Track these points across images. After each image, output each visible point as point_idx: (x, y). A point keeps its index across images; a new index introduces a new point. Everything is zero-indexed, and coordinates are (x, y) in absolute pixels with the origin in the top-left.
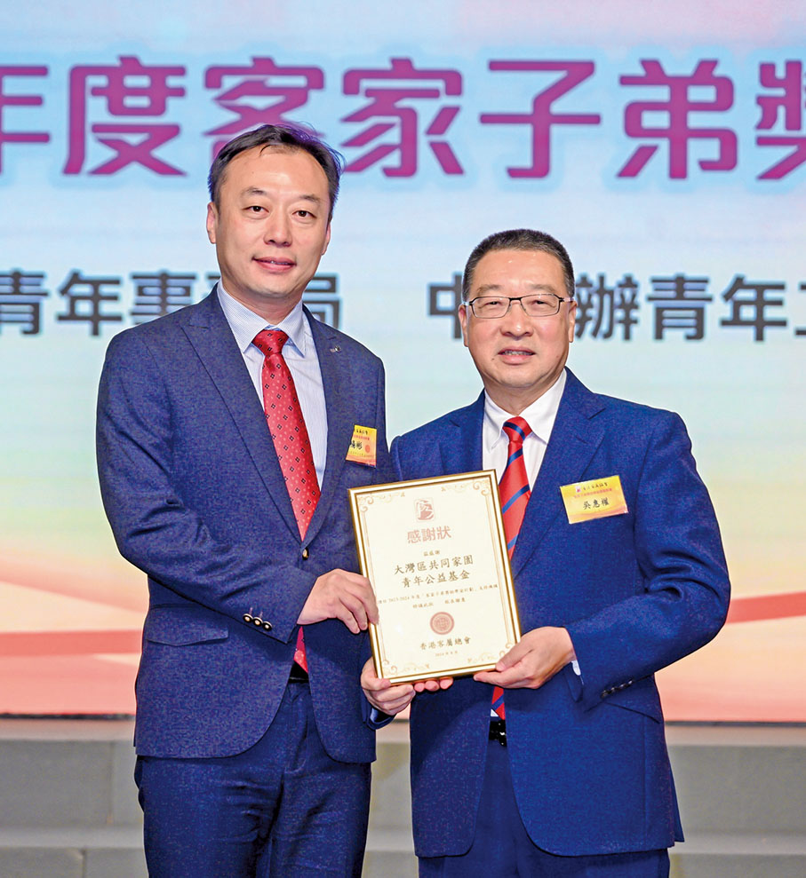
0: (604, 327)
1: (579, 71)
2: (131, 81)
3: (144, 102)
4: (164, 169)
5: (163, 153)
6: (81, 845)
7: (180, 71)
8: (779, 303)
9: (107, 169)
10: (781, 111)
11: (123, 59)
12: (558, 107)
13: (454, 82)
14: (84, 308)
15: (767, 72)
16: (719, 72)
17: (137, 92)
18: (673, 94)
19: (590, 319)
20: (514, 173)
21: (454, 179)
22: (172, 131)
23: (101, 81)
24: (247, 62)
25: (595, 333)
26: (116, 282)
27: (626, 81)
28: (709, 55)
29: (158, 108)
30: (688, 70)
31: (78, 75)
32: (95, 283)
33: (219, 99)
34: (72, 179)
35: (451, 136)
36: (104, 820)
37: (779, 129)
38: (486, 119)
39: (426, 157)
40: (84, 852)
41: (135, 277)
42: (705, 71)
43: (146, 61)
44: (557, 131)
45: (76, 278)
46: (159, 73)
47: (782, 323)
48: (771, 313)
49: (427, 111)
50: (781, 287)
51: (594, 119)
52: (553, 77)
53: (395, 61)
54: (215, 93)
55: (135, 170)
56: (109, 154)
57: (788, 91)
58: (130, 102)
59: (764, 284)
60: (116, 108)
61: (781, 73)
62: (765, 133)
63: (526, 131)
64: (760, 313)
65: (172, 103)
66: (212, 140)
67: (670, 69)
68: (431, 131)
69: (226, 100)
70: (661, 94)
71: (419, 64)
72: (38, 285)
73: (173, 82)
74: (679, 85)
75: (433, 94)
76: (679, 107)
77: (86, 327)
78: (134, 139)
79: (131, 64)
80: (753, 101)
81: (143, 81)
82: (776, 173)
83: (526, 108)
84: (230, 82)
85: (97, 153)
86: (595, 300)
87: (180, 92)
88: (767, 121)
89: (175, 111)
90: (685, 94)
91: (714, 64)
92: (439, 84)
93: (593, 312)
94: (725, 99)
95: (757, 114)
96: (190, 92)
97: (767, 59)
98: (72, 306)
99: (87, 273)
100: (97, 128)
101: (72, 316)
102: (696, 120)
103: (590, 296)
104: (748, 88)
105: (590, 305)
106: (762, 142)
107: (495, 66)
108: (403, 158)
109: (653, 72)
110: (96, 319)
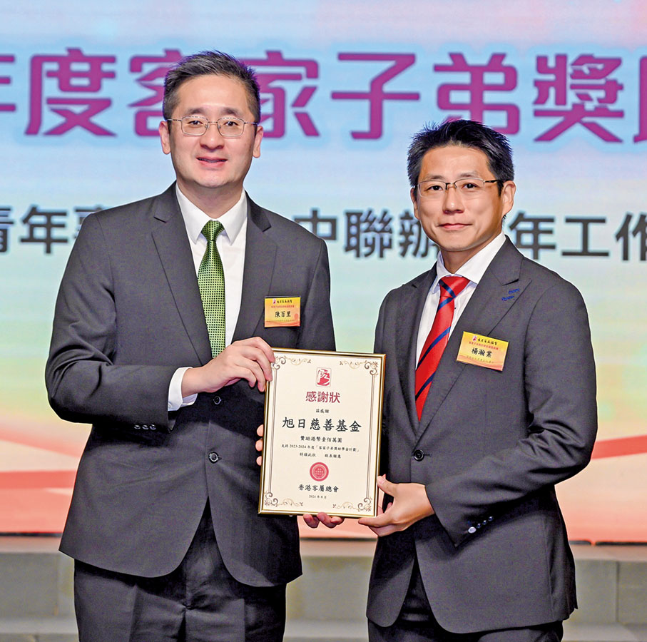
0: (422, 249)
1: (404, 61)
2: (76, 67)
3: (85, 82)
4: (100, 132)
5: (99, 120)
6: (34, 631)
7: (112, 60)
8: (550, 232)
9: (58, 131)
10: (552, 92)
11: (70, 50)
12: (389, 87)
13: (312, 68)
14: (40, 233)
15: (541, 63)
16: (507, 62)
17: (80, 75)
18: (473, 78)
19: (411, 243)
20: (357, 135)
21: (312, 140)
22: (106, 103)
23: (53, 66)
24: (161, 53)
25: (415, 254)
26: (64, 214)
27: (439, 68)
28: (499, 50)
29: (95, 87)
30: (483, 60)
31: (37, 62)
32: (49, 215)
33: (140, 80)
34: (32, 138)
35: (311, 108)
36: (51, 613)
37: (550, 104)
38: (337, 96)
39: (292, 124)
40: (36, 637)
41: (78, 210)
42: (496, 62)
43: (87, 52)
44: (388, 105)
45: (34, 211)
46: (96, 61)
47: (552, 247)
48: (544, 239)
49: (292, 90)
50: (551, 220)
51: (415, 97)
52: (385, 65)
53: (269, 53)
54: (137, 76)
55: (78, 132)
56: (58, 120)
57: (557, 77)
58: (75, 82)
59: (539, 218)
60: (64, 86)
61: (552, 63)
62: (540, 107)
63: (365, 105)
64: (536, 239)
65: (106, 83)
66: (135, 110)
67: (471, 60)
68: (296, 104)
69: (145, 81)
70: (465, 78)
71: (287, 55)
72: (6, 216)
73: (106, 67)
74: (477, 72)
75: (297, 77)
76: (477, 88)
77: (41, 247)
78: (78, 109)
79: (76, 55)
80: (531, 84)
81: (84, 67)
82: (548, 136)
83: (366, 88)
84: (148, 68)
85: (51, 119)
86: (415, 228)
87: (111, 75)
88: (542, 99)
89: (108, 89)
90: (481, 78)
91: (502, 56)
92: (301, 70)
93: (413, 238)
94: (511, 82)
95: (534, 94)
96: (119, 75)
97: (542, 53)
98: (31, 232)
99: (43, 207)
100: (51, 101)
101: (31, 239)
102: (489, 97)
103: (411, 226)
104: (528, 74)
105: (411, 233)
106: (538, 114)
107: (343, 57)
108: (275, 125)
109: (458, 62)
110: (49, 242)
